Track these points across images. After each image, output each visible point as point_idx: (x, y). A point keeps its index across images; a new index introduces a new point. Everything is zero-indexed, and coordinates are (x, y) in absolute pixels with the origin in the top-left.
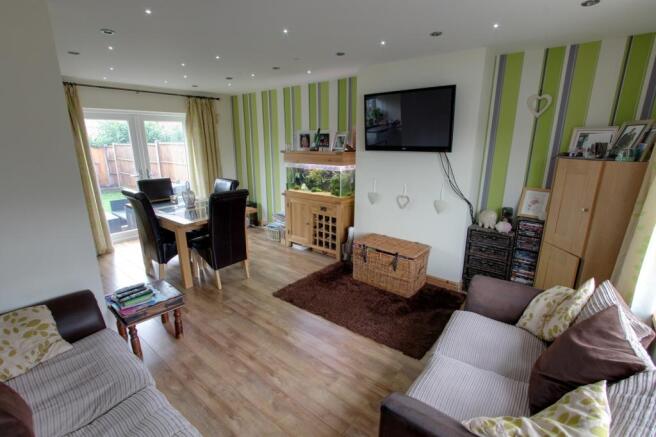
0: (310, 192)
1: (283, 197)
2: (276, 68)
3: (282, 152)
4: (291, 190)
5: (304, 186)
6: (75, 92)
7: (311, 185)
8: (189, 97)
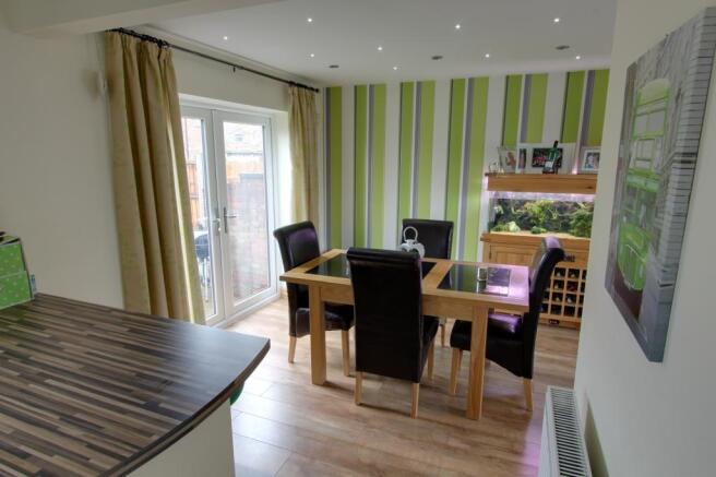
0: (527, 234)
1: (481, 244)
2: (436, 58)
3: (486, 175)
4: (492, 232)
5: (513, 226)
6: (169, 57)
7: (526, 223)
8: (291, 83)
